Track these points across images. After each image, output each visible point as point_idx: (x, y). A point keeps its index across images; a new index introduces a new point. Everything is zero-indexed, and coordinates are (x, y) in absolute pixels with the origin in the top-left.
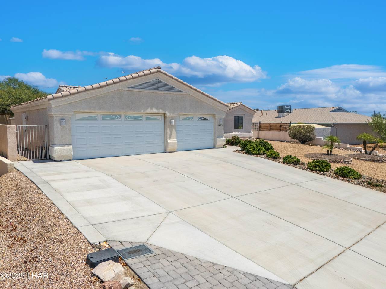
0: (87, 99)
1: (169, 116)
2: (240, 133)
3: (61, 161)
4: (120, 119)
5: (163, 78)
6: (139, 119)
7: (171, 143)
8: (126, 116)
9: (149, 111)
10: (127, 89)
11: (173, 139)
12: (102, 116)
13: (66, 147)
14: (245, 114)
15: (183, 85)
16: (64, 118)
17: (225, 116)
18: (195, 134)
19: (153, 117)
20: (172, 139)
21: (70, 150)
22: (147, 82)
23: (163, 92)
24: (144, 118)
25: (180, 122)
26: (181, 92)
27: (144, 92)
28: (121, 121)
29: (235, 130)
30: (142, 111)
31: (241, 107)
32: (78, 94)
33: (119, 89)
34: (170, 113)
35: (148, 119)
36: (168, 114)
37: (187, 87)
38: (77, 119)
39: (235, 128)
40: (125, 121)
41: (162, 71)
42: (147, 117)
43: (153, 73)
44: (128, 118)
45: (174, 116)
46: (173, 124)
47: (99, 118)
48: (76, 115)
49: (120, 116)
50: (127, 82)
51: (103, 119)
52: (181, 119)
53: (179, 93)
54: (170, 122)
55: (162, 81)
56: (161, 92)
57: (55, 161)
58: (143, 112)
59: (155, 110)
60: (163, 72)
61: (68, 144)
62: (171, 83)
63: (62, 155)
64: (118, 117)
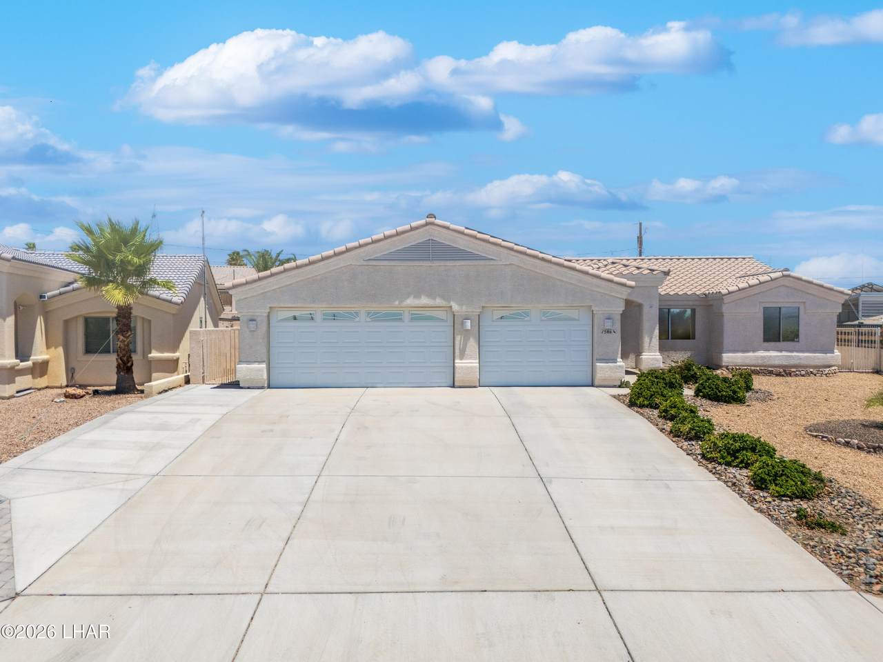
0: (291, 284)
1: (458, 312)
2: (784, 353)
3: (249, 388)
4: (357, 319)
5: (442, 237)
6: (397, 317)
7: (462, 367)
8: (369, 313)
9: (410, 301)
10: (365, 263)
11: (471, 358)
12: (324, 314)
13: (256, 366)
14: (804, 301)
15: (489, 245)
16: (255, 318)
17: (624, 309)
18: (534, 349)
19: (428, 313)
20: (466, 359)
21: (260, 370)
22: (406, 246)
23: (442, 263)
24: (406, 316)
25: (495, 323)
26: (487, 261)
27: (400, 267)
28: (359, 322)
29: (766, 344)
30: (397, 303)
31: (786, 282)
32: (273, 278)
33: (349, 264)
34: (460, 305)
35: (415, 318)
36: (455, 307)
37: (502, 249)
38: (279, 319)
39: (766, 340)
40: (366, 322)
41: (437, 221)
42: (412, 314)
43: (417, 228)
44: (376, 317)
45: (473, 312)
46: (470, 328)
47: (318, 317)
48: (279, 312)
49: (357, 313)
50: (362, 250)
51: (324, 319)
52: (495, 317)
53: (482, 262)
54: (463, 324)
55: (441, 241)
56: (437, 263)
57: (242, 388)
58: (399, 304)
59: (424, 301)
60: (439, 224)
61: (259, 360)
62: (462, 243)
63: (248, 377)
64: (353, 316)
